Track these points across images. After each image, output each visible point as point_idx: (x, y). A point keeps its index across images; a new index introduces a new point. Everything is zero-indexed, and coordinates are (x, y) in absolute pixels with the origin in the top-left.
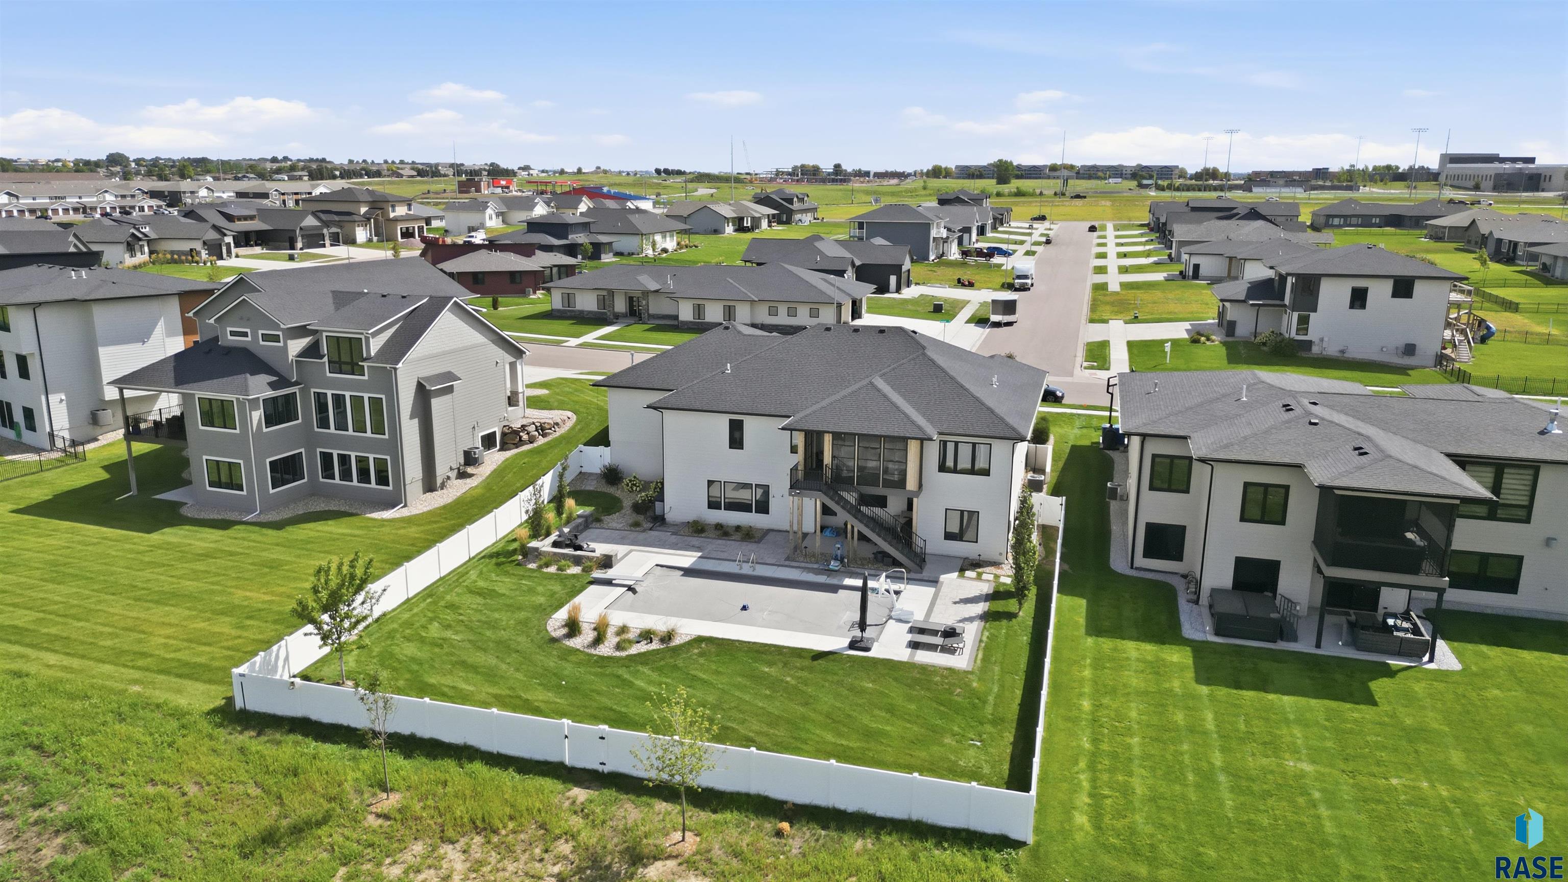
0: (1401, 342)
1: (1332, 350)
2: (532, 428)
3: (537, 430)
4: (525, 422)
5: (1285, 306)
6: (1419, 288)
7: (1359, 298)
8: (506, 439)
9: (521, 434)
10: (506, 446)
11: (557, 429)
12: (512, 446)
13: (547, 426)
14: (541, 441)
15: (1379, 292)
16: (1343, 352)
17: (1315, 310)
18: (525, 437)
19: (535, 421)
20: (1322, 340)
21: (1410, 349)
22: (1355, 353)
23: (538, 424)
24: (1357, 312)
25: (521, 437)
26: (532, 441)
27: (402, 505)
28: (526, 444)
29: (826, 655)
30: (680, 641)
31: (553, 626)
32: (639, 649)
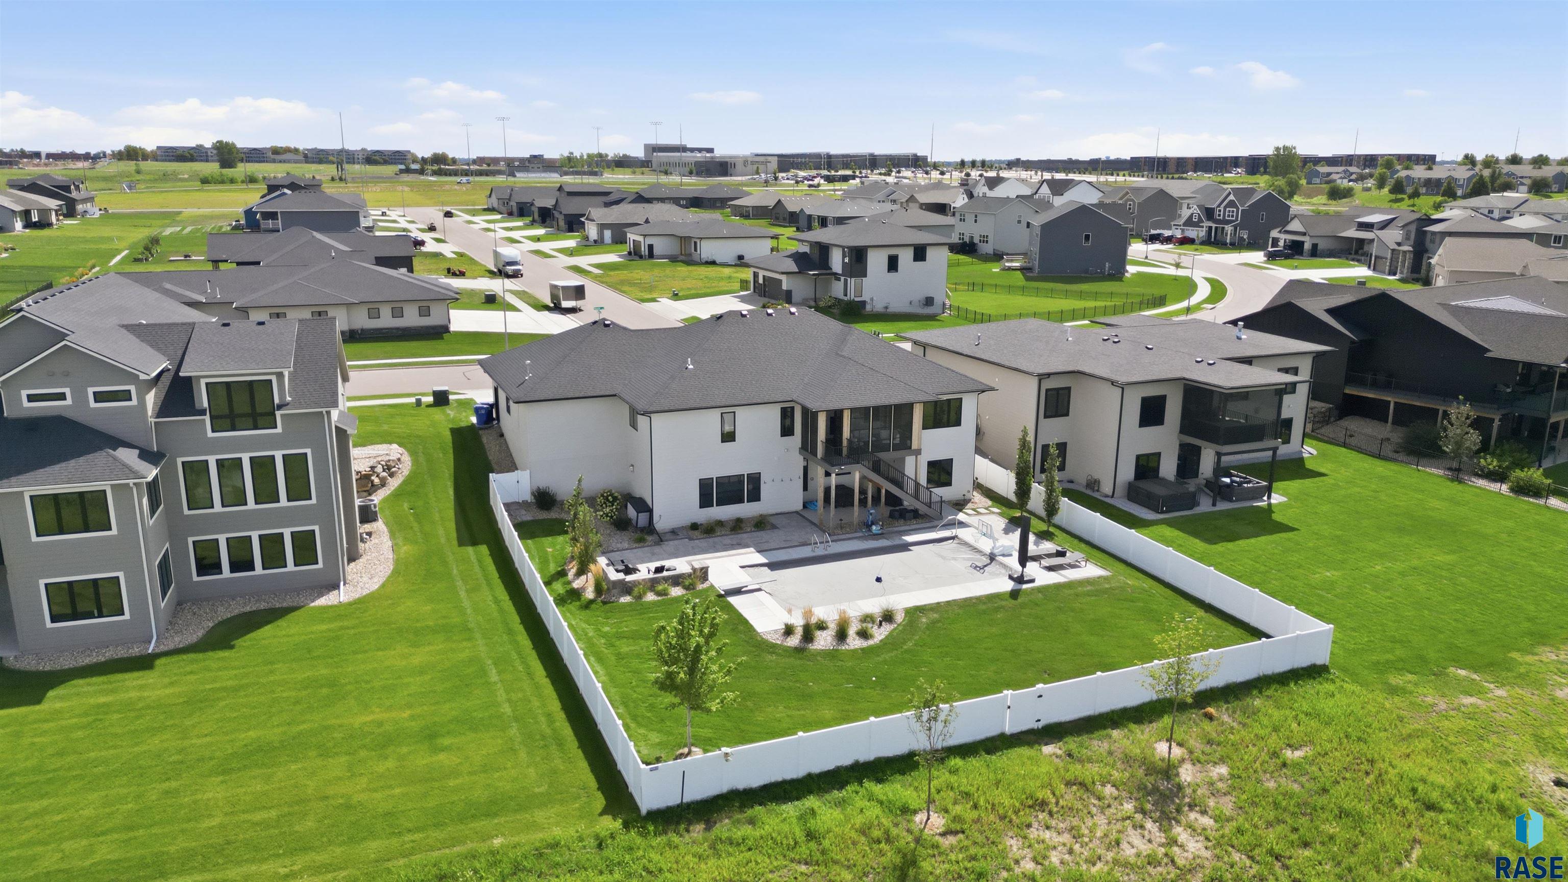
0: (921, 295)
1: (879, 307)
2: (379, 469)
3: (384, 471)
4: (372, 462)
5: (836, 274)
6: (930, 253)
7: (893, 264)
9: (373, 478)
11: (401, 466)
13: (391, 464)
14: (394, 483)
15: (906, 257)
16: (886, 308)
17: (865, 276)
18: (376, 481)
19: (379, 459)
20: (872, 299)
21: (929, 301)
22: (892, 310)
23: (383, 463)
24: (893, 275)
25: (372, 482)
26: (383, 484)
27: (342, 583)
28: (379, 488)
29: (1014, 594)
30: (899, 618)
31: (777, 639)
32: (880, 634)
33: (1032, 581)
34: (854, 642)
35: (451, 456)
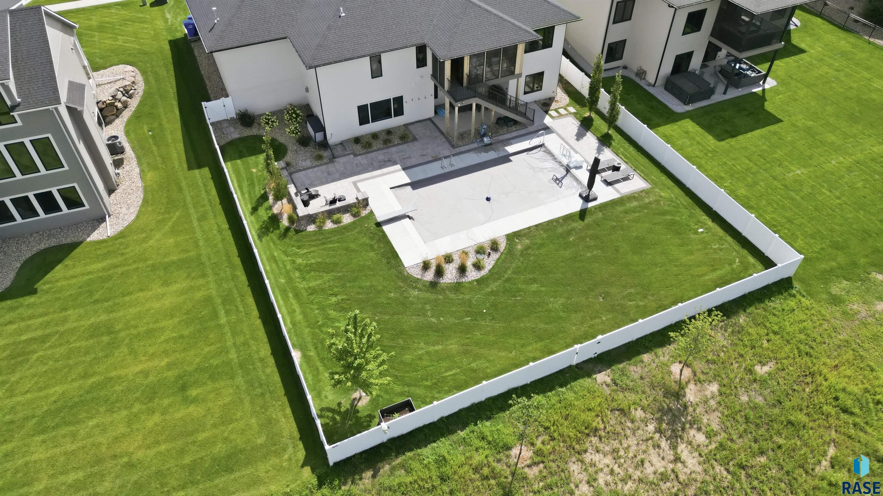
2: (119, 95)
3: (124, 95)
4: (110, 91)
8: (105, 113)
9: (116, 104)
10: (108, 119)
11: (136, 87)
12: (113, 117)
13: (128, 88)
14: (134, 103)
18: (119, 105)
19: (114, 87)
23: (121, 89)
25: (116, 107)
26: (126, 106)
27: (107, 216)
28: (124, 110)
29: (583, 214)
30: (503, 246)
31: (416, 273)
32: (489, 263)
33: (595, 199)
34: (472, 275)
35: (173, 73)
